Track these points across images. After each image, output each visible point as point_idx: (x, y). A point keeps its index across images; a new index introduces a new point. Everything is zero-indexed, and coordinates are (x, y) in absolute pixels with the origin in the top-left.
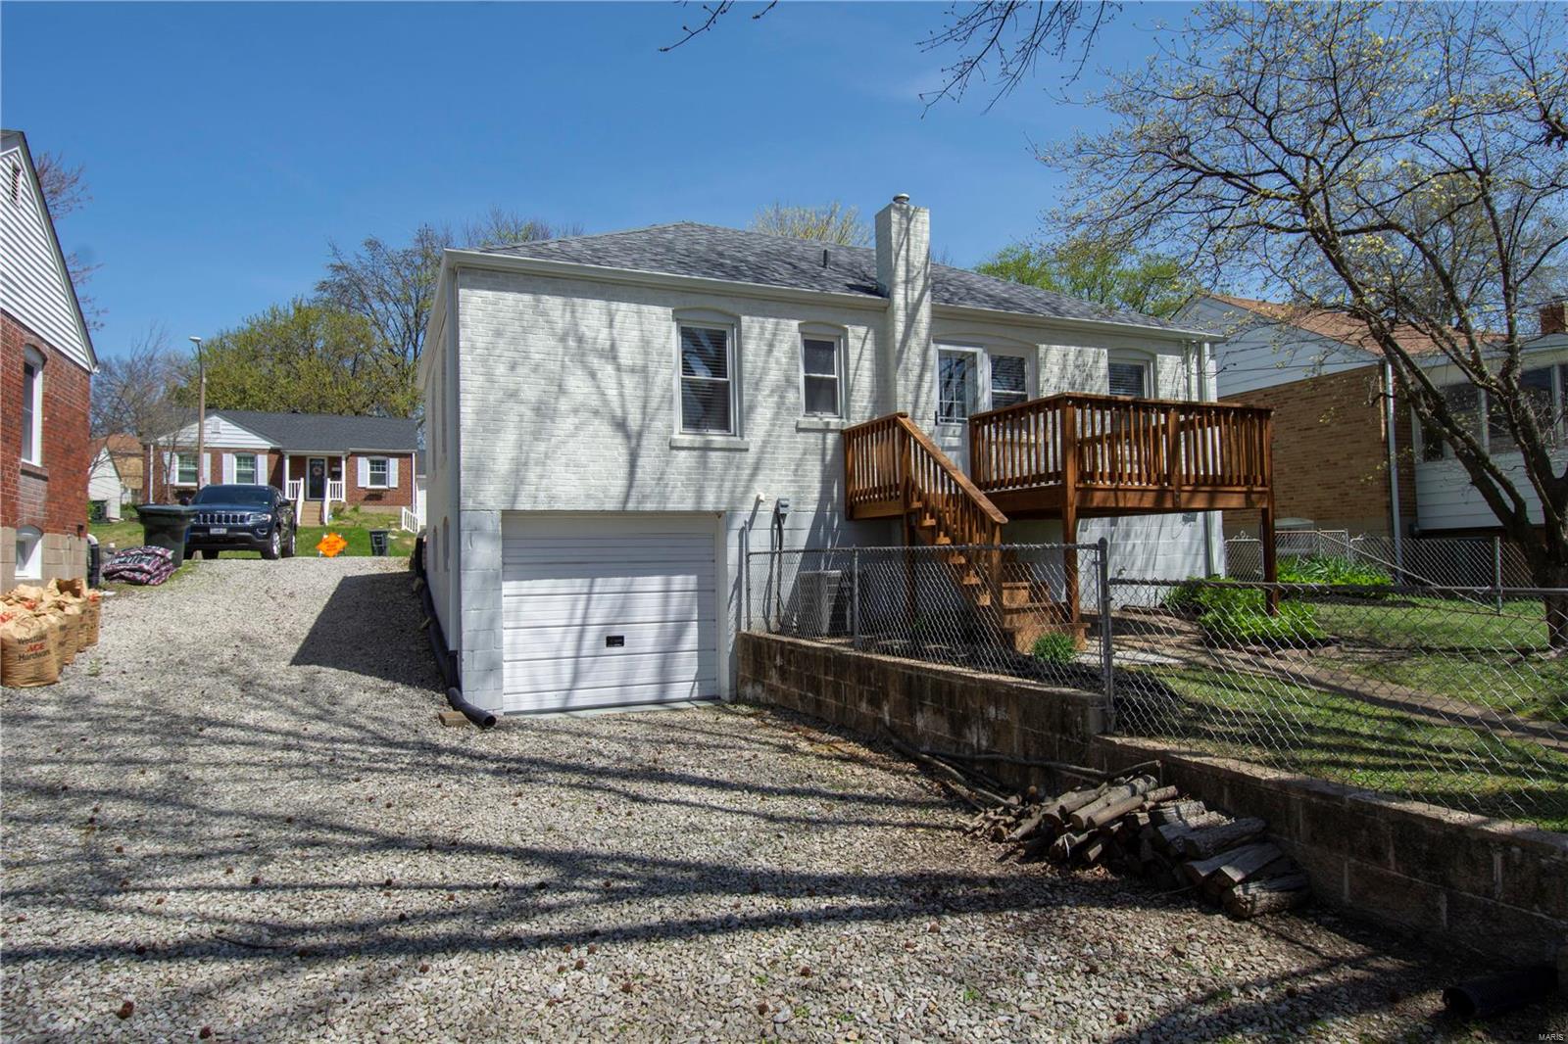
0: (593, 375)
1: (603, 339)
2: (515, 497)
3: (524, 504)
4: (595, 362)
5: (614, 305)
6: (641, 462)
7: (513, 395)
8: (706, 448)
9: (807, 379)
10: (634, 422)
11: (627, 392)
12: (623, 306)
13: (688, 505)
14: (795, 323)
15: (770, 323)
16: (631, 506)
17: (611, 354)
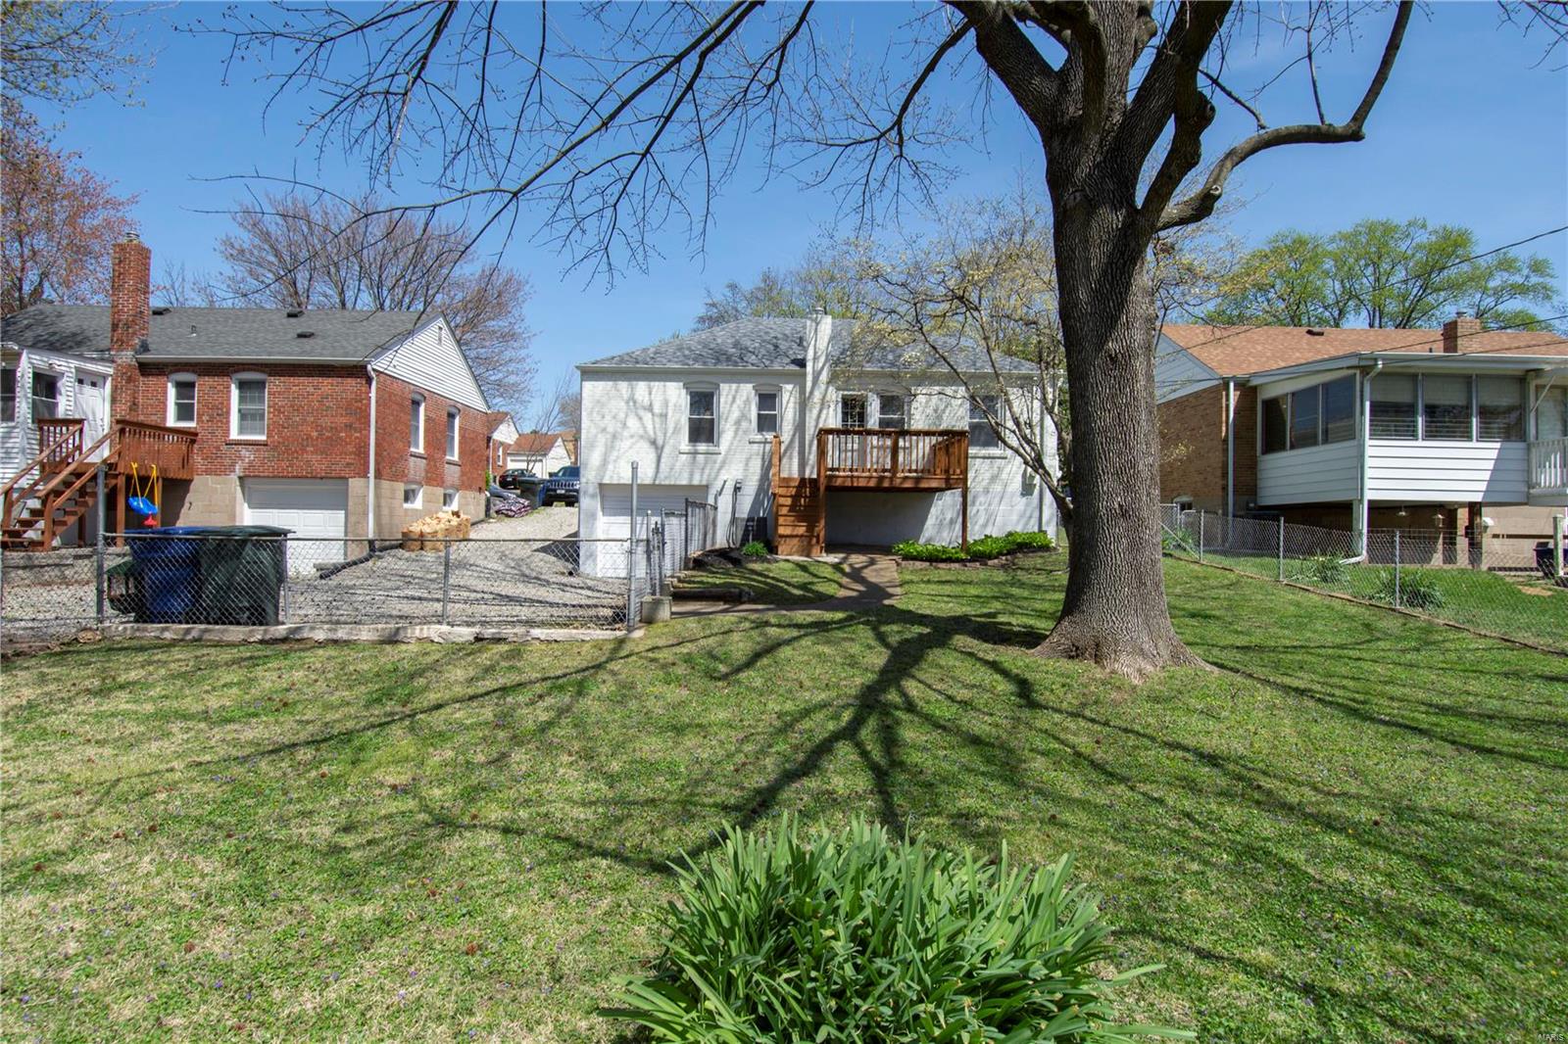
0: (640, 419)
1: (646, 402)
2: (603, 477)
3: (606, 481)
4: (642, 413)
5: (652, 383)
6: (663, 460)
7: (604, 430)
8: (696, 453)
9: (759, 415)
10: (660, 442)
11: (657, 426)
12: (657, 383)
13: (684, 482)
14: (749, 386)
15: (734, 386)
16: (657, 482)
17: (650, 408)
